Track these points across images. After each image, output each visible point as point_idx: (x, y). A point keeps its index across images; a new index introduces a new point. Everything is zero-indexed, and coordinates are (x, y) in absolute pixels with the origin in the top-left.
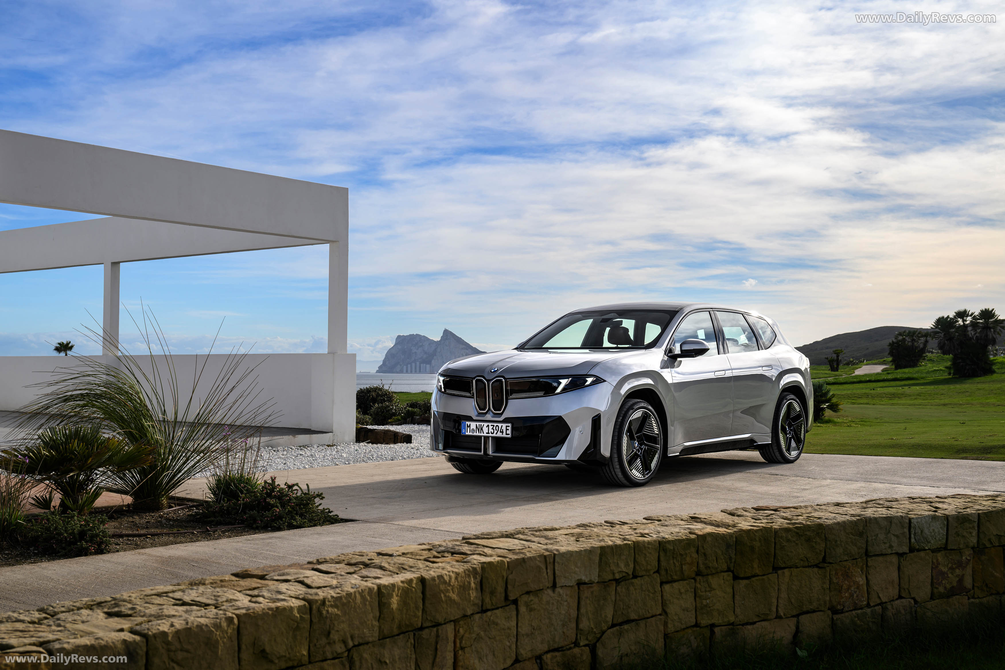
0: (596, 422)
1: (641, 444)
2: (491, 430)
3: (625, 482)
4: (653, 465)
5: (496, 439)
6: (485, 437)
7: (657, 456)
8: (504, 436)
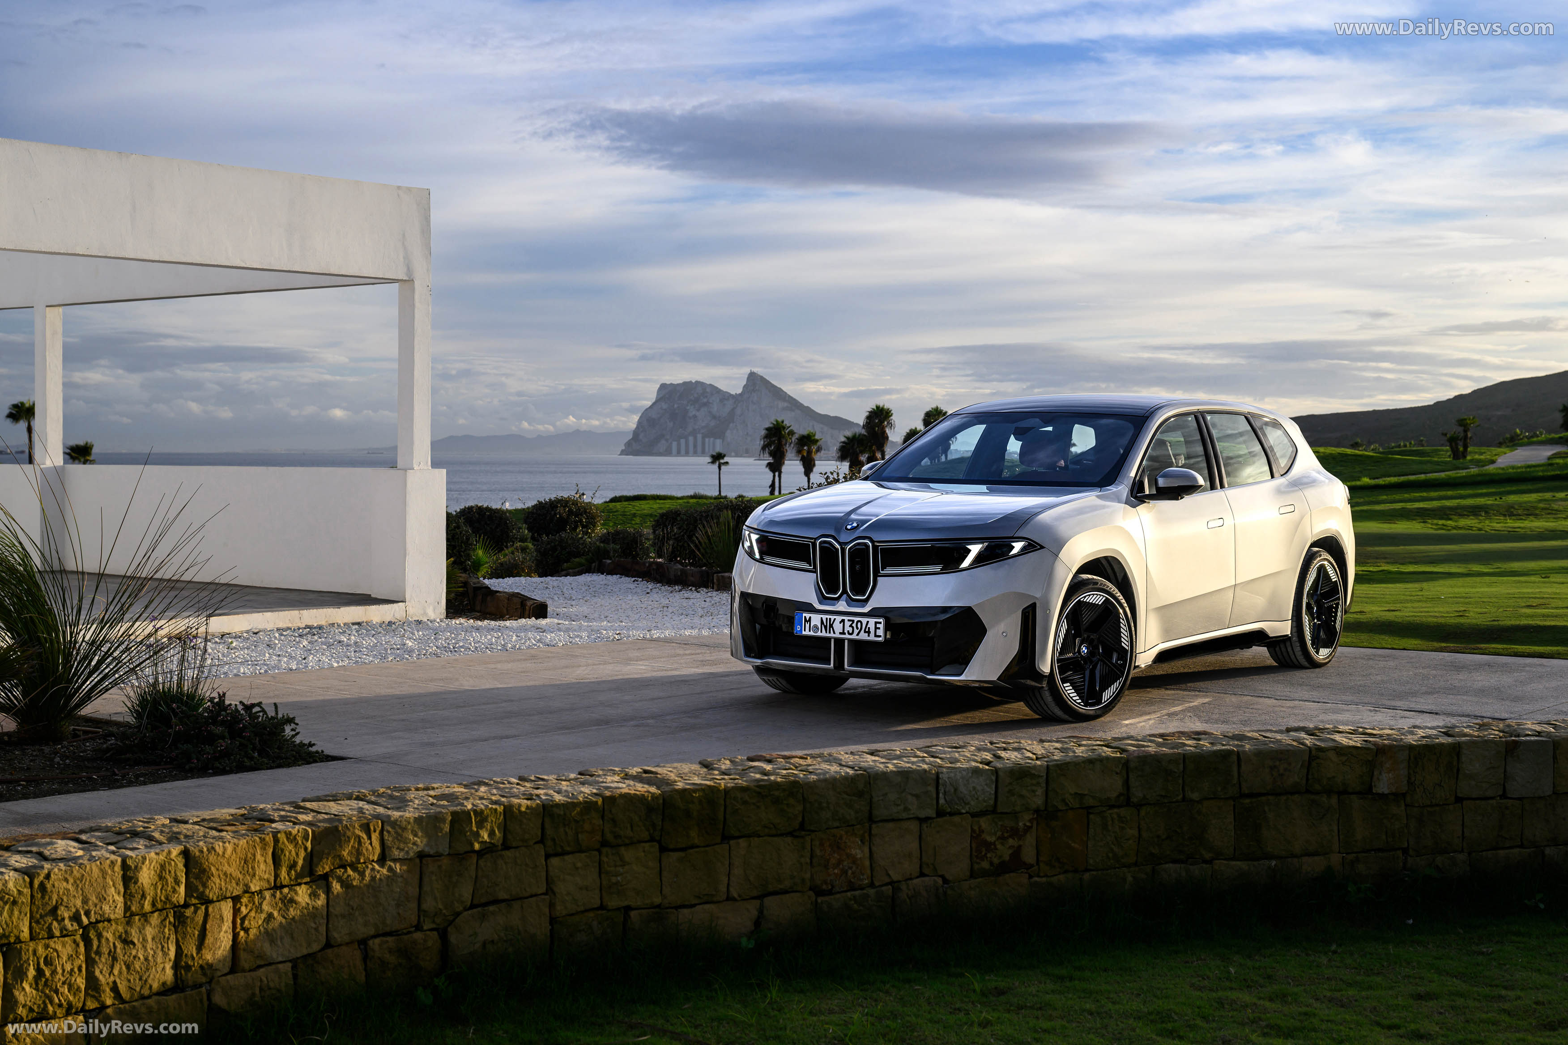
0: (1029, 617)
5: (856, 646)
6: (836, 640)
8: (872, 637)
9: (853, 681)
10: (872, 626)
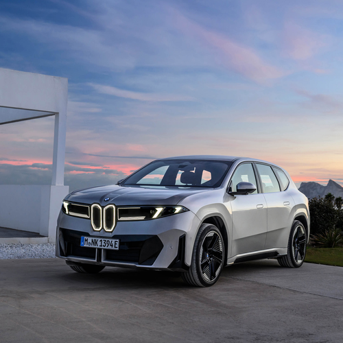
0: (183, 240)
1: (210, 257)
2: (103, 244)
3: (200, 284)
4: (217, 273)
5: (107, 251)
6: (98, 249)
7: (220, 267)
8: (113, 248)
9: (107, 267)
10: (113, 243)
